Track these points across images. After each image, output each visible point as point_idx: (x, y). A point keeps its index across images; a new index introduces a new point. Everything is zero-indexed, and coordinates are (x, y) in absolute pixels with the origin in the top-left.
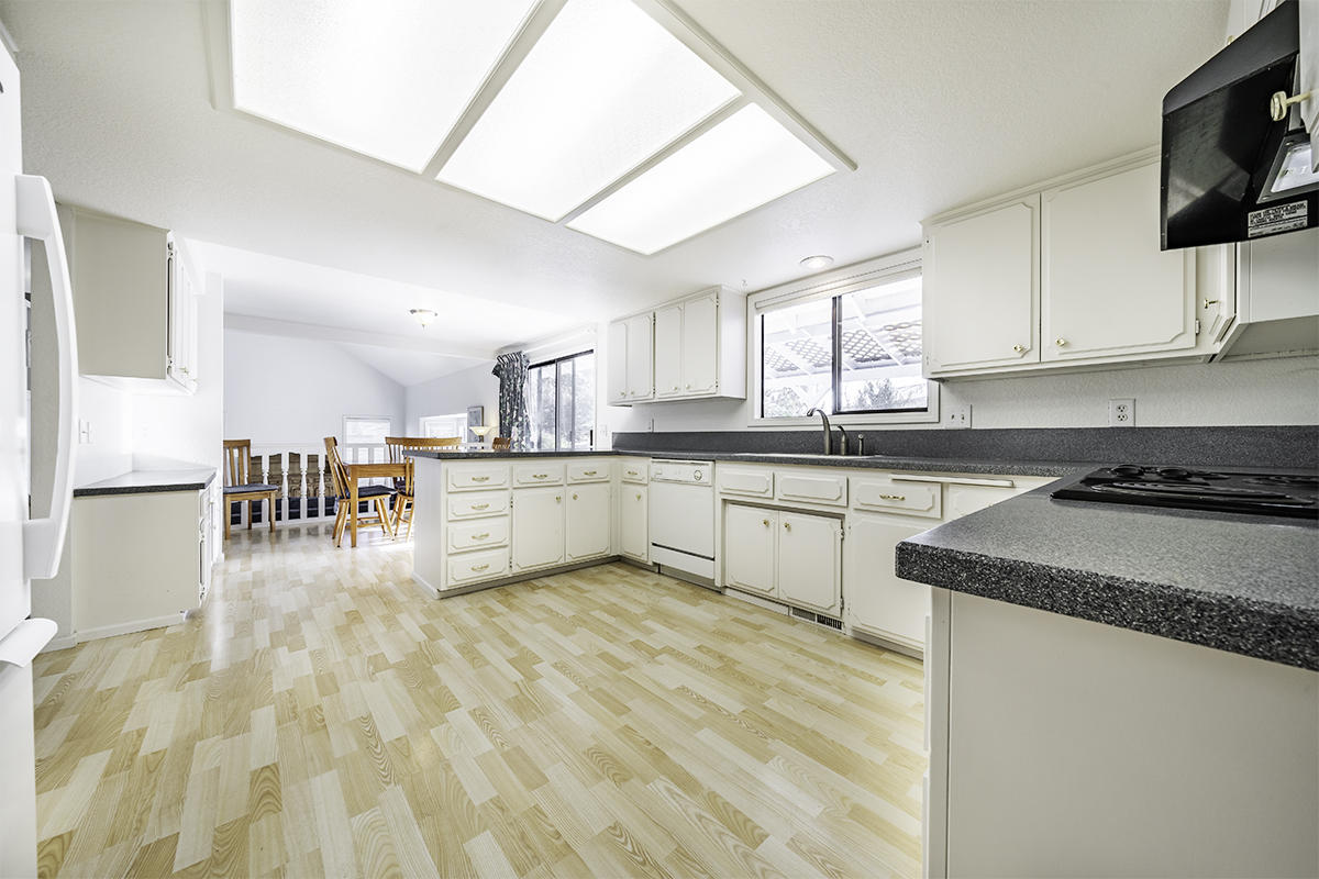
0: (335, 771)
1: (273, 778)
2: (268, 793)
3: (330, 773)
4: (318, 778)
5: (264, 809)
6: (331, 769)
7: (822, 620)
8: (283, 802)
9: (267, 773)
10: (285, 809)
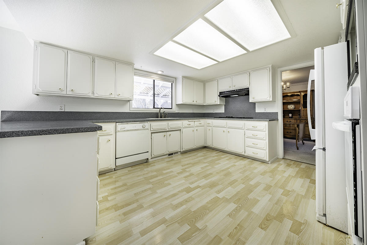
0: (252, 210)
1: (263, 224)
2: (267, 220)
3: (253, 211)
4: (256, 212)
5: (271, 217)
6: (252, 212)
7: (172, 154)
8: (266, 214)
9: (263, 226)
10: (267, 213)
